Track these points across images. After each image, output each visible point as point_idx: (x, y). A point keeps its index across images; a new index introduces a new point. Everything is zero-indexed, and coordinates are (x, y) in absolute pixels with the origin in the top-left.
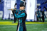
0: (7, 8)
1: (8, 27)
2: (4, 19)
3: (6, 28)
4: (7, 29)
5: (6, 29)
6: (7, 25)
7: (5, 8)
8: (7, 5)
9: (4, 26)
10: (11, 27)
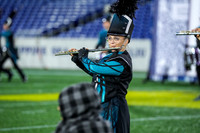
0: (172, 25)
1: (177, 118)
2: (156, 78)
3: (168, 122)
4: (169, 128)
5: (166, 127)
6: (171, 109)
7: (160, 25)
8: (170, 8)
9: (158, 111)
10: (190, 117)
